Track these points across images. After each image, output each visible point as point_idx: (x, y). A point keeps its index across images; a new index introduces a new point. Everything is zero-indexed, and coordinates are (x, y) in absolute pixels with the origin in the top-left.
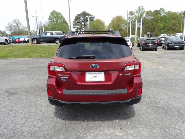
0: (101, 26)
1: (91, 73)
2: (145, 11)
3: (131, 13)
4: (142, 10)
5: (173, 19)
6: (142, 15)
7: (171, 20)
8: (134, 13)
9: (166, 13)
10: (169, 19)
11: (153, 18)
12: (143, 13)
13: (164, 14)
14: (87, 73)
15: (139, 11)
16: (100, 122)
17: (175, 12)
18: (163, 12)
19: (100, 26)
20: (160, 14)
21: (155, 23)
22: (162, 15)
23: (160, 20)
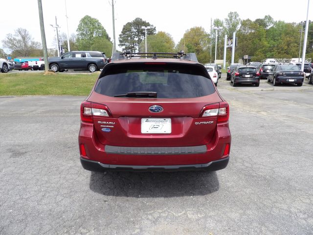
0: (167, 43)
1: (149, 119)
2: (240, 19)
3: (217, 23)
4: (235, 18)
5: (287, 34)
6: (234, 26)
7: (283, 35)
8: (222, 22)
9: (275, 23)
10: (281, 34)
11: (253, 31)
12: (238, 23)
13: (272, 26)
14: (143, 120)
15: (231, 20)
16: (162, 199)
17: (289, 24)
18: (271, 22)
20: (265, 25)
21: (256, 41)
22: (268, 28)
23: (265, 36)
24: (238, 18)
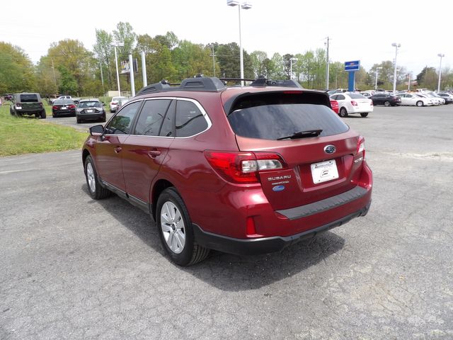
0: (18, 62)
1: (319, 165)
2: (135, 34)
3: (102, 37)
4: (128, 32)
5: (196, 58)
6: (128, 43)
7: (192, 59)
8: (110, 36)
9: (180, 44)
10: (188, 58)
11: (154, 52)
12: (132, 40)
13: (177, 46)
15: (122, 33)
17: (197, 45)
18: (175, 41)
19: (14, 64)
20: (169, 46)
21: (161, 65)
22: (173, 48)
23: (170, 59)
24: (131, 32)
